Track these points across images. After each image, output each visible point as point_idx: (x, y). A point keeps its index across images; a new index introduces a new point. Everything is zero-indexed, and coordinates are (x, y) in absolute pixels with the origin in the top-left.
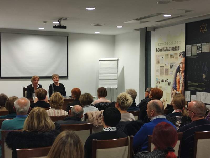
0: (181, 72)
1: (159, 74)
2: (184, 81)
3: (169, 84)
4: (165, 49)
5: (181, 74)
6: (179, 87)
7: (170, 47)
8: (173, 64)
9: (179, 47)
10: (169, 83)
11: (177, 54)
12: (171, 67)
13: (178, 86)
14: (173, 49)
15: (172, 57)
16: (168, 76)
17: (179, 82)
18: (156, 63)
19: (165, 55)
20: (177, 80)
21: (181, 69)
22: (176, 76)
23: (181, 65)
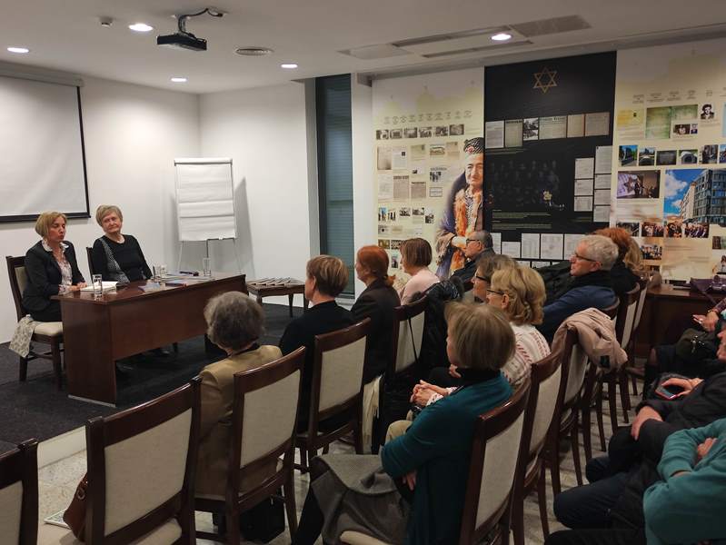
0: (471, 188)
1: (390, 195)
2: (481, 211)
3: (428, 220)
4: (412, 132)
5: (470, 192)
6: (466, 226)
7: (430, 128)
8: (441, 169)
9: (462, 126)
10: (427, 217)
11: (456, 144)
12: (434, 177)
13: (462, 224)
14: (442, 131)
15: (436, 152)
16: (423, 199)
17: (463, 213)
18: (378, 169)
19: (413, 147)
20: (456, 209)
21: (469, 181)
22: (452, 200)
23: (471, 173)
